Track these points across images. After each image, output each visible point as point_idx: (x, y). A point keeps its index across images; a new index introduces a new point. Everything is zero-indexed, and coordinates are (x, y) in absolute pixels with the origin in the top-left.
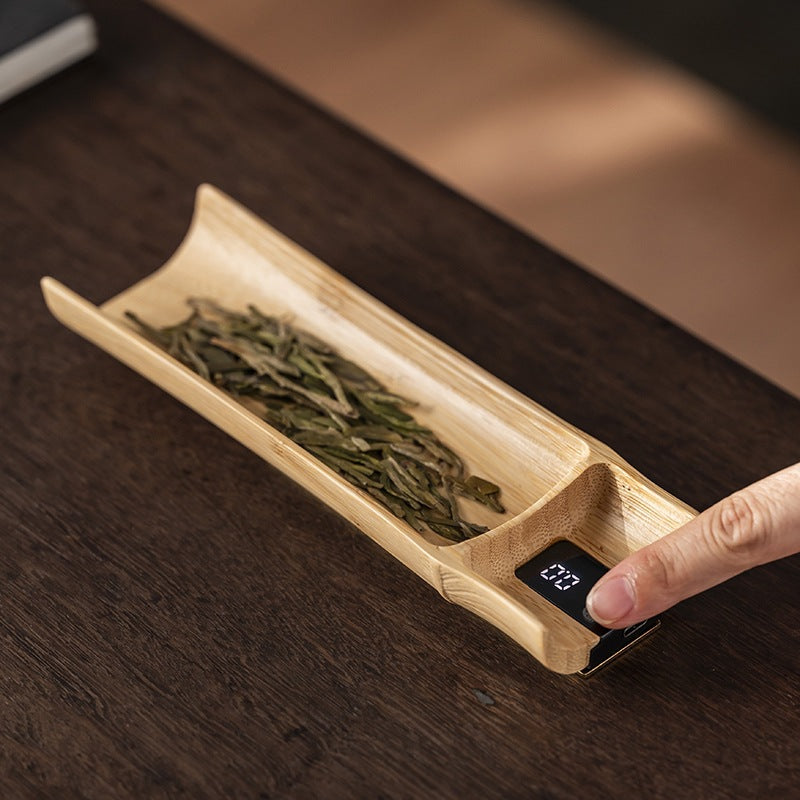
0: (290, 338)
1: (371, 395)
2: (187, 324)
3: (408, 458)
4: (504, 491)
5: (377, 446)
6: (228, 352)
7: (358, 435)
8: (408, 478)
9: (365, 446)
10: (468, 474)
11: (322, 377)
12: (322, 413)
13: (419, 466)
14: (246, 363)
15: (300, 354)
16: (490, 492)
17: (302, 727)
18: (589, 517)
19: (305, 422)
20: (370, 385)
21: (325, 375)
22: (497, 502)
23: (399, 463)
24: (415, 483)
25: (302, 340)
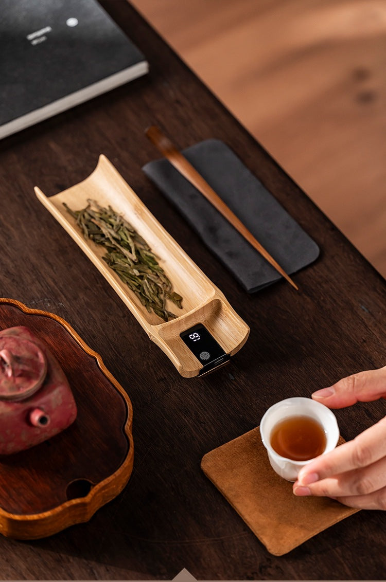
0: (120, 223)
1: (145, 252)
2: (85, 210)
3: (152, 281)
4: (184, 300)
5: (142, 274)
6: (97, 226)
7: (136, 269)
8: (150, 289)
9: (137, 274)
10: (173, 290)
11: (128, 242)
12: (125, 257)
13: (156, 285)
14: (102, 231)
15: (122, 231)
16: (178, 299)
17: (165, 378)
18: (211, 316)
19: (119, 260)
20: (146, 247)
21: (130, 241)
22: (180, 304)
23: (148, 282)
24: (152, 292)
25: (125, 225)
